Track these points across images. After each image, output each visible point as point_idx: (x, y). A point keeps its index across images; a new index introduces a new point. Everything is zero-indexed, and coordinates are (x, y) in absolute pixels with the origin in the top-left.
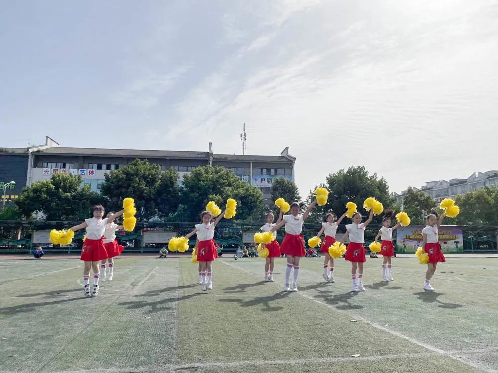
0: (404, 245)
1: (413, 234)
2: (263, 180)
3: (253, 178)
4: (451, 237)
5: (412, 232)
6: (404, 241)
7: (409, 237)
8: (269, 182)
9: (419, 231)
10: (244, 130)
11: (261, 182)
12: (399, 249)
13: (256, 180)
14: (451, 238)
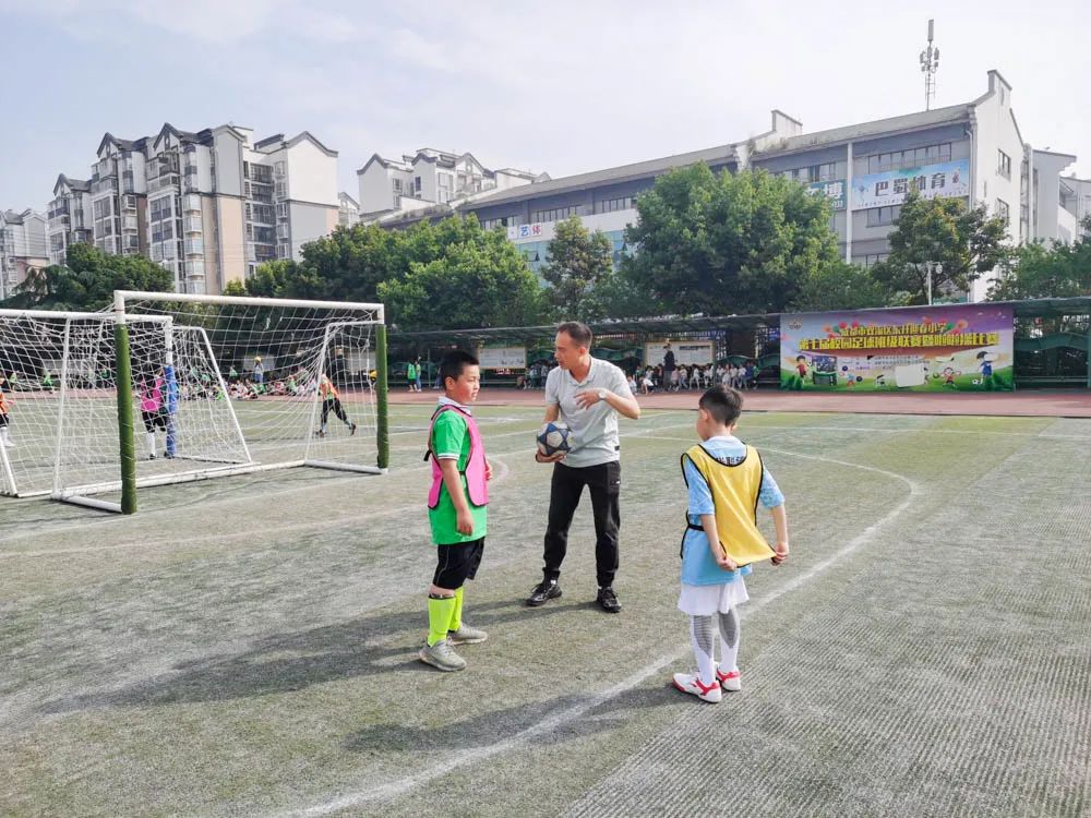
0: (801, 367)
1: (831, 336)
2: (882, 186)
3: (853, 186)
4: (968, 339)
5: (828, 330)
6: (798, 359)
7: (817, 345)
8: (898, 190)
9: (849, 326)
10: (930, 40)
11: (877, 194)
12: (785, 378)
13: (862, 190)
14: (968, 343)
